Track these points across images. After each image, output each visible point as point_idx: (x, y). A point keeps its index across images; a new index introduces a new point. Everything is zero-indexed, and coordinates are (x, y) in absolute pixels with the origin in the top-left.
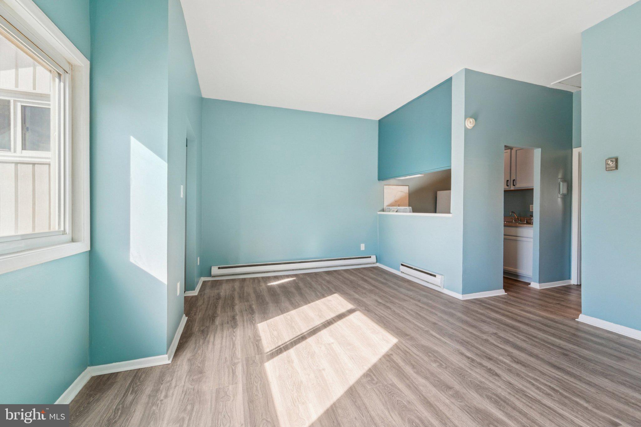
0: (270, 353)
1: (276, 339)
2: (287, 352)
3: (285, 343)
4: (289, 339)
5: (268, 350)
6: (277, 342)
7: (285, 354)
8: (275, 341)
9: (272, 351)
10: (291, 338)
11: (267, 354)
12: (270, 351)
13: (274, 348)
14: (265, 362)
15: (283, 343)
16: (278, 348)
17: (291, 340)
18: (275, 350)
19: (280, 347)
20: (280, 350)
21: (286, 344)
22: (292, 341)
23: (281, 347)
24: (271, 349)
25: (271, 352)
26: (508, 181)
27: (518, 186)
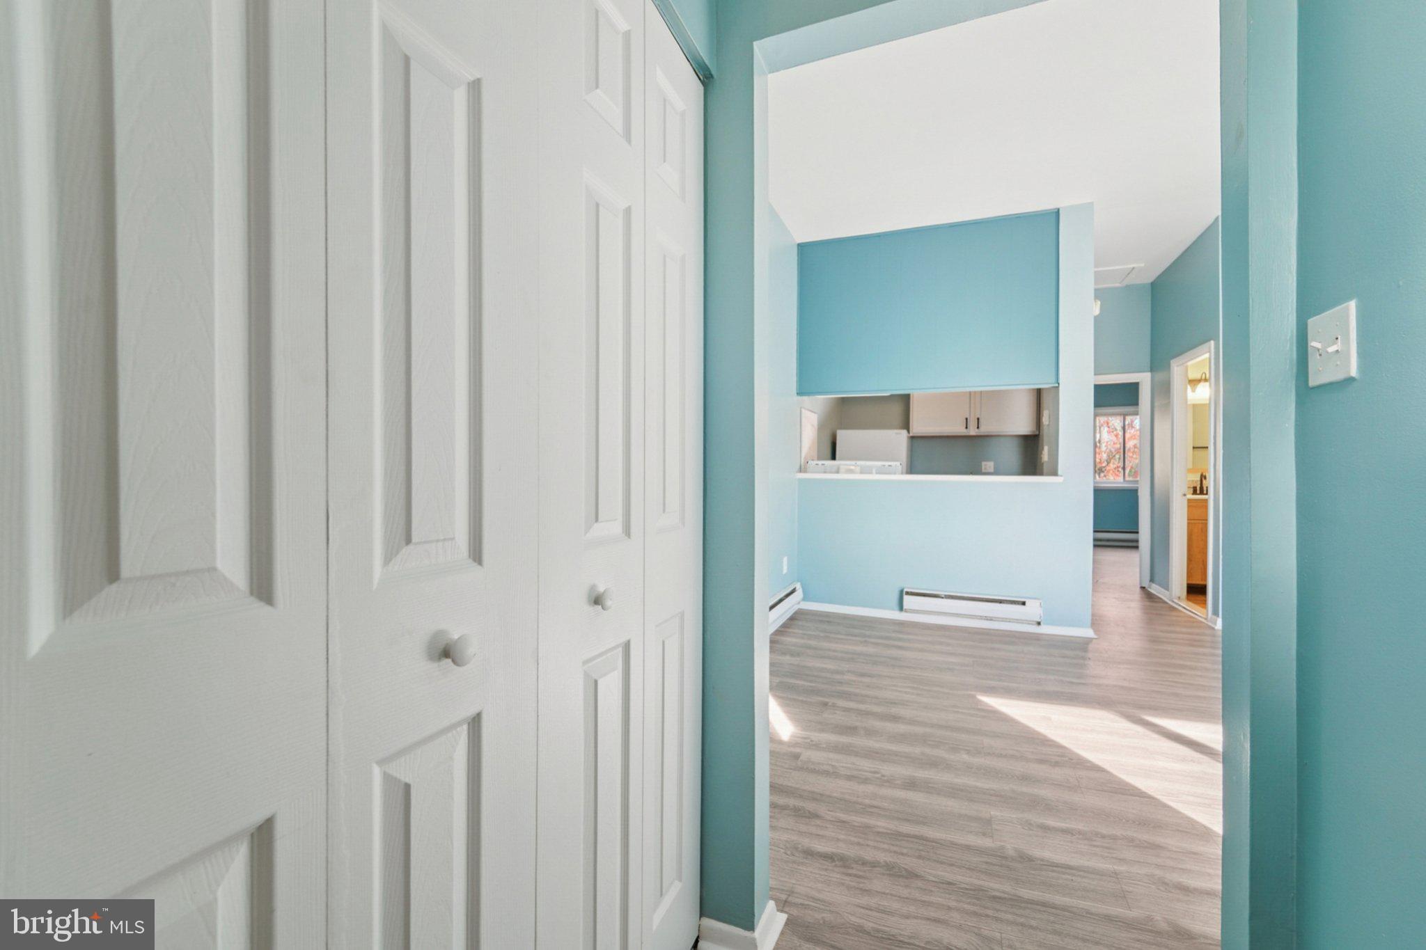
26: (967, 419)
27: (984, 429)
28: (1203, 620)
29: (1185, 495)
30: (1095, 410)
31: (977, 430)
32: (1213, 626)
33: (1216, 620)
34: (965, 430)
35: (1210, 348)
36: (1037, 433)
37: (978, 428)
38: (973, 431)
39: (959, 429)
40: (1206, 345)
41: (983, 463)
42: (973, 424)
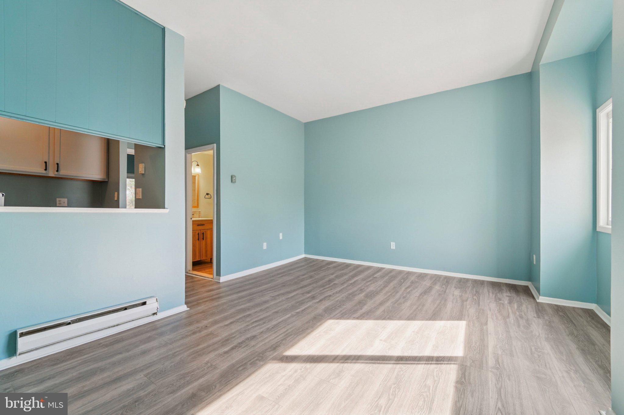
0: (452, 362)
1: (435, 372)
2: (432, 355)
3: (427, 364)
4: (418, 365)
5: (452, 366)
6: (436, 369)
7: (436, 354)
8: (437, 371)
9: (448, 362)
10: (415, 366)
11: (455, 363)
12: (450, 364)
13: (443, 365)
14: (461, 356)
15: (429, 365)
16: (439, 362)
17: (417, 364)
18: (444, 362)
19: (437, 362)
20: (439, 360)
21: (427, 362)
22: (416, 362)
23: (435, 362)
24: (449, 365)
25: (450, 362)
26: (46, 163)
27: (63, 172)
28: (211, 280)
29: (191, 219)
30: (127, 174)
31: (56, 173)
32: (219, 281)
33: (220, 278)
34: (44, 172)
35: (214, 147)
36: (107, 180)
37: (57, 171)
38: (51, 173)
39: (39, 170)
40: (211, 146)
41: (58, 199)
42: (50, 167)
